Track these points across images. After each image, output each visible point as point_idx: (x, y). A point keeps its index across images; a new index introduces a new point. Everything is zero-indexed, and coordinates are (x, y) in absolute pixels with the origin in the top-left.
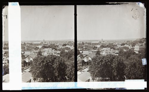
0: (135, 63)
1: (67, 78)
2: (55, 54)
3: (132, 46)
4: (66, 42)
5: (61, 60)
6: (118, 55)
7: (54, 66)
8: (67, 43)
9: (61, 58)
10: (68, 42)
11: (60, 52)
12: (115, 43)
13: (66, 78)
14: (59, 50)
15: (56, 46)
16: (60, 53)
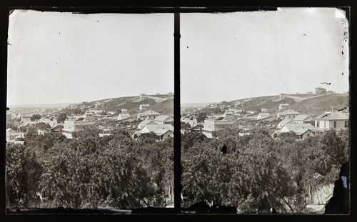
0: (206, 160)
1: (41, 197)
2: (13, 141)
3: (199, 121)
4: (40, 109)
5: (28, 155)
6: (22, 143)
7: (9, 169)
8: (41, 114)
9: (28, 151)
10: (44, 110)
11: (23, 134)
12: (17, 114)
13: (38, 197)
14: (23, 130)
15: (15, 119)
16: (23, 137)
